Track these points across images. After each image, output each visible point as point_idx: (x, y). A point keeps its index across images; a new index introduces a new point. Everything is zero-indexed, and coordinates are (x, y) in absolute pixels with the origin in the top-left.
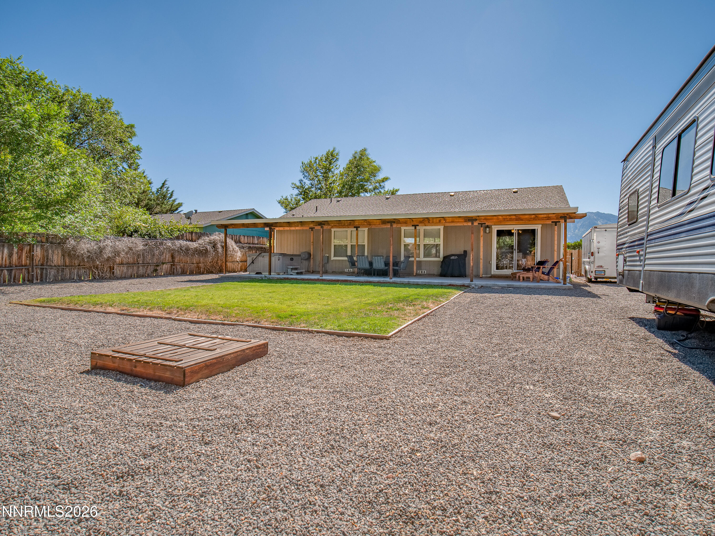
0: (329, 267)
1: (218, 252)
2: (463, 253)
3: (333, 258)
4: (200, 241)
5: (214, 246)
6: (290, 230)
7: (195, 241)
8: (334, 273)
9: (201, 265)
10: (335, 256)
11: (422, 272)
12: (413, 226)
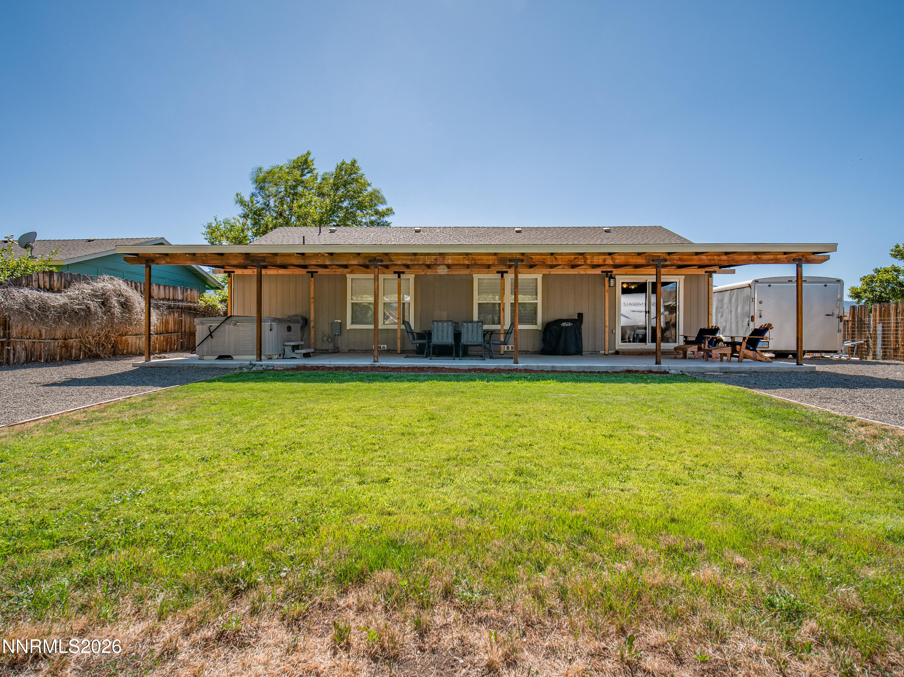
0: (343, 342)
1: (113, 314)
2: (576, 318)
3: (349, 326)
4: (73, 292)
5: (103, 303)
6: (244, 276)
7: (59, 291)
8: (352, 352)
9: (73, 342)
10: (353, 323)
11: (508, 348)
12: (498, 272)
